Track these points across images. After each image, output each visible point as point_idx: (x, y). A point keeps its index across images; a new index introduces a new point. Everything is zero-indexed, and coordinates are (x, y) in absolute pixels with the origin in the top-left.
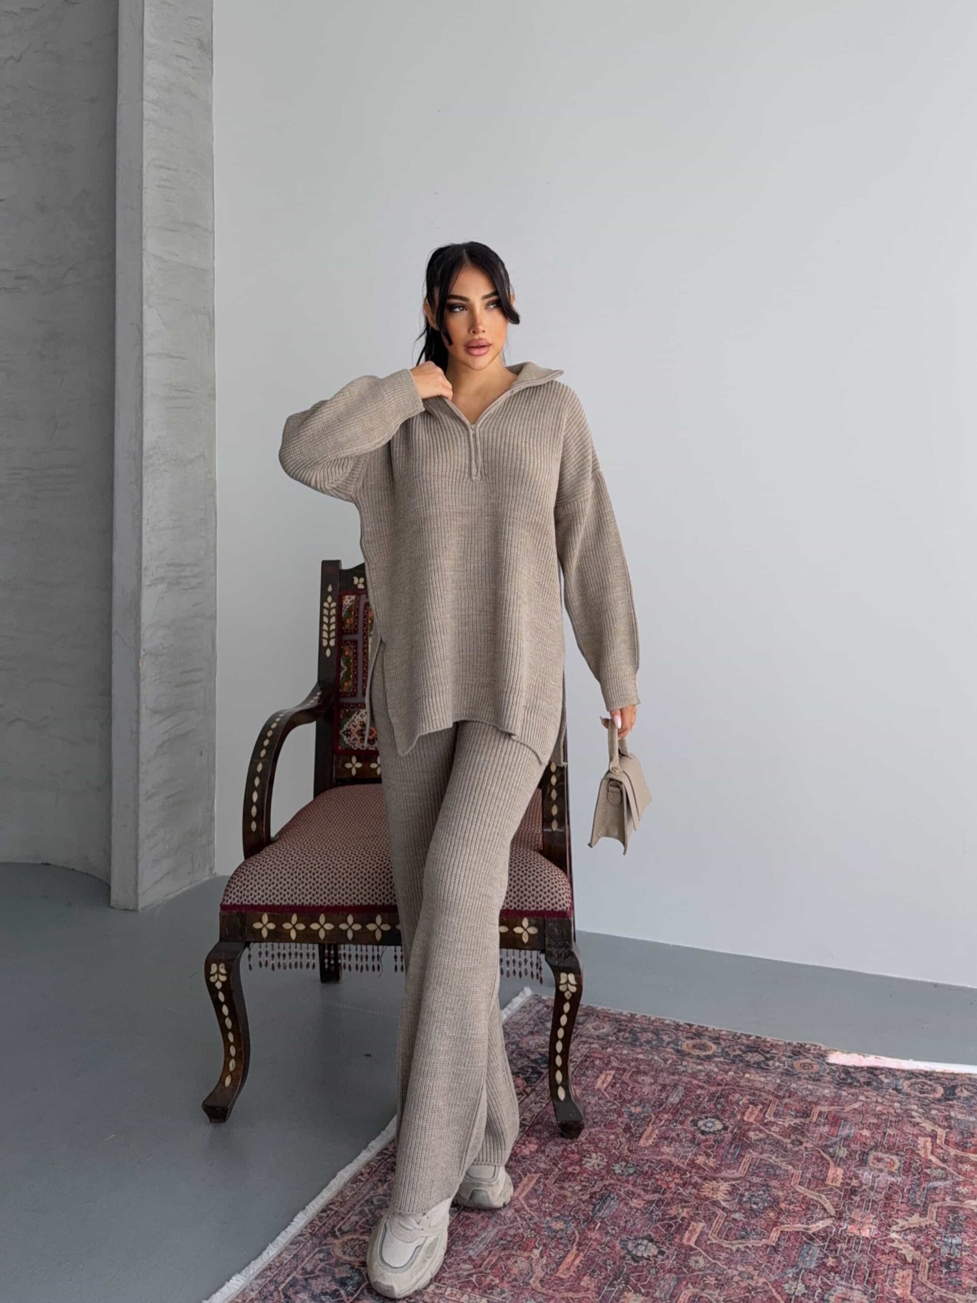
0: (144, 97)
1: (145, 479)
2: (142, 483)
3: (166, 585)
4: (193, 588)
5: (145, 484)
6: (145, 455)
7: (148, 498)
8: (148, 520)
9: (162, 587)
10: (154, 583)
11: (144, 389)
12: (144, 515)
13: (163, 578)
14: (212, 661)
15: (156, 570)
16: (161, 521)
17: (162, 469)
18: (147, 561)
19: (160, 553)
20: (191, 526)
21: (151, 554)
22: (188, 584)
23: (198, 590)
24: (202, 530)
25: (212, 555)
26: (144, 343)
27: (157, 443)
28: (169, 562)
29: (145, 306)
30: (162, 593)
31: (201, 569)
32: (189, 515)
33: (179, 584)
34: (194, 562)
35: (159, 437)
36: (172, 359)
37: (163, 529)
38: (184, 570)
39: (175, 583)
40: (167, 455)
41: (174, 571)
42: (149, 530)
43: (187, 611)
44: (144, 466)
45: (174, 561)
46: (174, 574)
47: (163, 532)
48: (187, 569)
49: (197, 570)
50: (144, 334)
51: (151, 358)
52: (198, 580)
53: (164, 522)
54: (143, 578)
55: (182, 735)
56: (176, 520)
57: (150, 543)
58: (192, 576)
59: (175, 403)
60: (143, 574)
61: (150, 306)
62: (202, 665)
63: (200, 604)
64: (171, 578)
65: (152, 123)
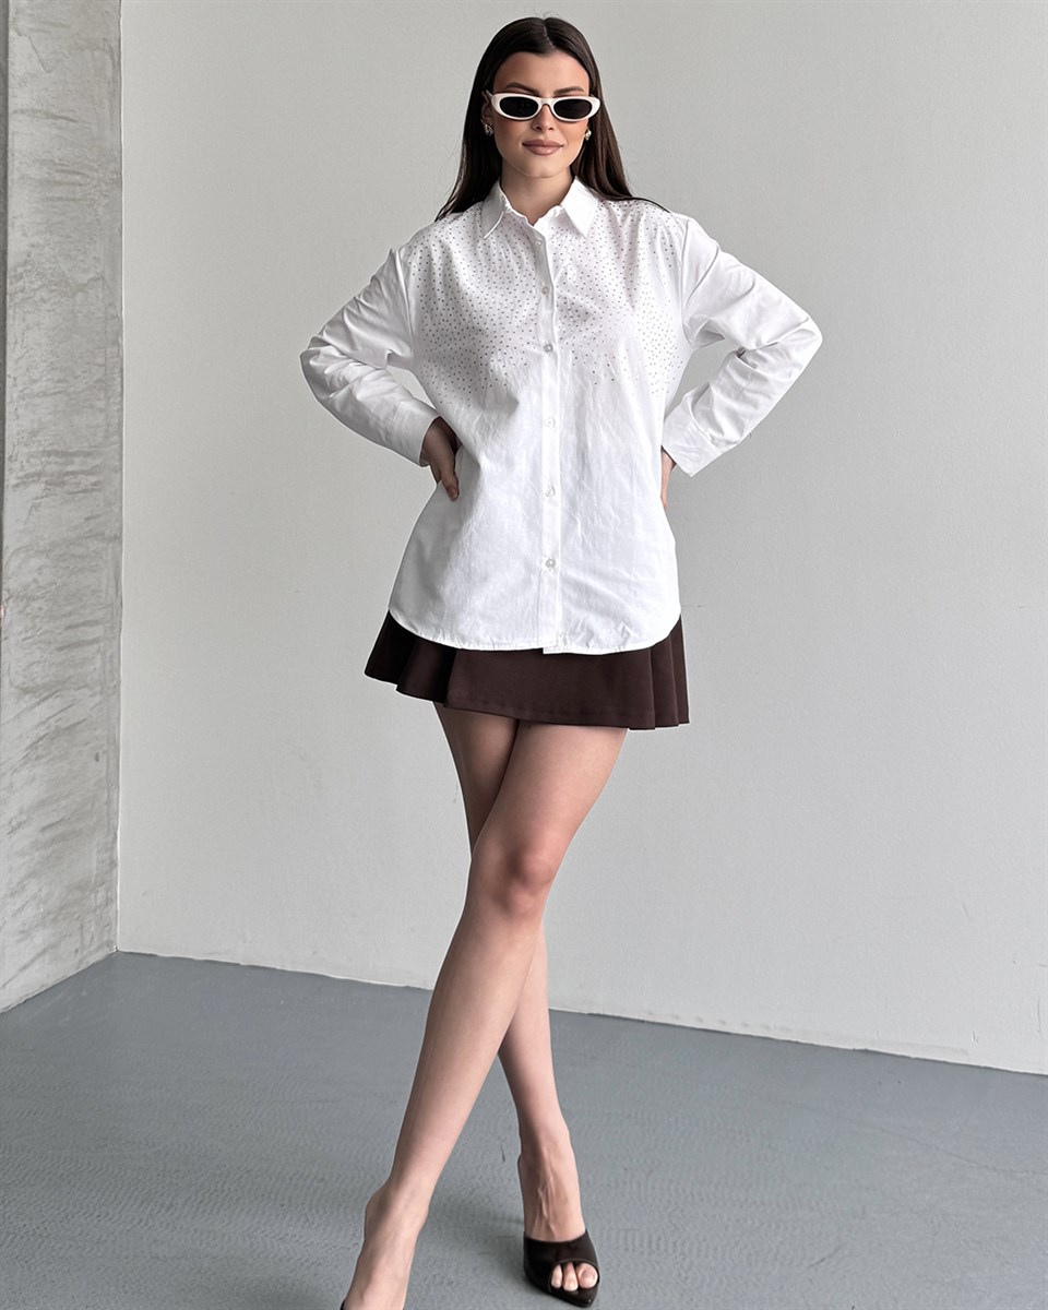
1: (10, 312)
3: (43, 486)
4: (84, 491)
5: (9, 322)
6: (10, 273)
7: (16, 343)
8: (15, 379)
9: (37, 489)
10: (26, 480)
11: (10, 165)
12: (10, 371)
13: (39, 475)
14: (115, 608)
15: (28, 461)
16: (35, 381)
17: (36, 299)
18: (14, 446)
19: (34, 433)
20: (84, 390)
21: (18, 434)
22: (78, 484)
23: (94, 494)
24: (99, 399)
25: (116, 438)
26: (10, 90)
27: (29, 256)
28: (48, 449)
29: (12, 33)
30: (37, 498)
31: (98, 461)
32: (79, 373)
33: (63, 483)
34: (86, 449)
35: (33, 246)
36: (54, 121)
37: (37, 395)
38: (73, 463)
39: (57, 482)
40: (44, 275)
41: (56, 463)
42: (15, 396)
43: (76, 528)
44: (8, 291)
45: (56, 447)
46: (55, 468)
47: (38, 400)
48: (77, 460)
49: (91, 462)
50: (10, 77)
51: (21, 117)
52: (93, 479)
53: (39, 384)
54: (7, 473)
55: (67, 729)
56: (59, 381)
57: (18, 417)
58: (83, 472)
59: (58, 192)
60: (6, 468)
61: (20, 35)
62: (100, 614)
63: (98, 516)
64: (52, 475)
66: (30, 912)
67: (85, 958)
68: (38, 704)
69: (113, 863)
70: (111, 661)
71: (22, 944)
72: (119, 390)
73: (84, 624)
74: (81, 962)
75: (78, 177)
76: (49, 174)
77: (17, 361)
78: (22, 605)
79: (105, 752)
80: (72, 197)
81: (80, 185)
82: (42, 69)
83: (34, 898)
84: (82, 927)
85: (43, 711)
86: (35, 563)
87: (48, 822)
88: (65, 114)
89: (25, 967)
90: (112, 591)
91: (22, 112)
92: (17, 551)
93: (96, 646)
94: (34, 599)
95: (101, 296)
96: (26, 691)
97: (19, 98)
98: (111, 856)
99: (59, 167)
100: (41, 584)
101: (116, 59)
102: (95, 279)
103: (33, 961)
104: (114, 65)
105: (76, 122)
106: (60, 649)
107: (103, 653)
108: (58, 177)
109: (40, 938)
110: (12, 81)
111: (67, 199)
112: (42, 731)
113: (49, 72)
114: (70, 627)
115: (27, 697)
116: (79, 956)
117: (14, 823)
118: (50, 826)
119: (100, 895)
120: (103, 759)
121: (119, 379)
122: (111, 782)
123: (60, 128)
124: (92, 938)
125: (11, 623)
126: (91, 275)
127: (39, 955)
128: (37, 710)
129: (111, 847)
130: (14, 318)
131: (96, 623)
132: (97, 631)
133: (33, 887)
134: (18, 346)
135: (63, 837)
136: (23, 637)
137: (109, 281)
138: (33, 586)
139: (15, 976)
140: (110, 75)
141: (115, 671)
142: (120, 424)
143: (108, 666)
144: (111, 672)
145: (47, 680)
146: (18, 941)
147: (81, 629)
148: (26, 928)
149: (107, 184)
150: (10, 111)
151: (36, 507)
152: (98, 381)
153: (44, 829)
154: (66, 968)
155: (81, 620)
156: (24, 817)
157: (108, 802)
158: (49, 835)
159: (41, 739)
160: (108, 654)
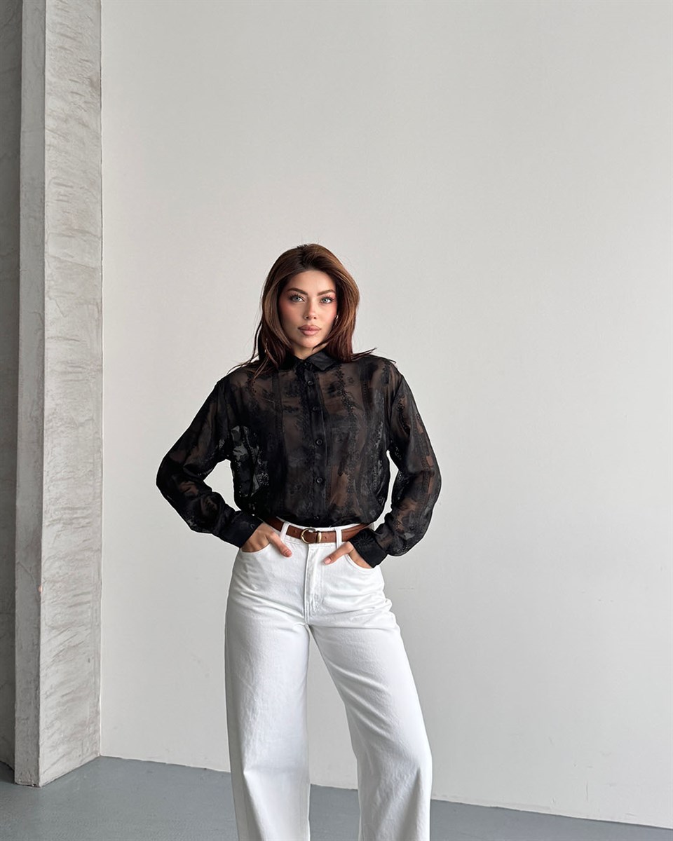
0: (46, 127)
1: (45, 439)
2: (43, 442)
3: (61, 525)
4: (83, 527)
5: (45, 444)
6: (46, 420)
7: (48, 454)
8: (48, 472)
9: (59, 526)
10: (52, 524)
11: (46, 365)
12: (45, 468)
13: (60, 520)
14: (98, 586)
15: (54, 513)
16: (57, 473)
17: (59, 431)
18: (47, 506)
19: (57, 499)
20: (82, 477)
21: (50, 499)
22: (79, 524)
23: (88, 528)
24: (90, 480)
25: (99, 500)
26: (46, 328)
27: (55, 410)
28: (65, 506)
29: (46, 299)
30: (59, 531)
31: (90, 512)
32: (80, 467)
33: (73, 523)
34: (84, 506)
35: (57, 405)
36: (67, 341)
37: (60, 480)
38: (76, 513)
39: (69, 523)
40: (63, 419)
41: (69, 513)
42: (48, 481)
43: (78, 546)
44: (45, 428)
45: (68, 505)
46: (69, 516)
47: (59, 482)
48: (79, 511)
49: (86, 512)
50: (46, 321)
51: (51, 340)
52: (87, 521)
53: (59, 474)
54: (44, 519)
55: (74, 646)
56: (70, 472)
57: (49, 491)
58: (82, 517)
59: (70, 377)
60: (44, 517)
61: (50, 299)
62: (90, 589)
63: (89, 539)
64: (66, 520)
65: (52, 148)
66: (56, 736)
67: (84, 759)
68: (60, 634)
69: (98, 713)
70: (96, 612)
71: (53, 752)
72: (100, 475)
73: (81, 594)
74: (82, 761)
75: (80, 369)
76: (66, 368)
77: (49, 464)
78: (51, 585)
79: (93, 658)
80: (76, 379)
81: (81, 373)
82: (62, 316)
83: (58, 730)
84: (82, 744)
85: (61, 638)
86: (57, 564)
87: (64, 693)
88: (73, 338)
89: (54, 764)
90: (96, 577)
91: (52, 338)
92: (49, 558)
93: (88, 605)
94: (58, 582)
95: (91, 428)
96: (53, 628)
97: (50, 331)
98: (96, 710)
99: (71, 365)
100: (61, 574)
101: (100, 308)
102: (88, 420)
103: (58, 760)
104: (98, 312)
105: (78, 341)
106: (71, 607)
107: (92, 608)
108: (70, 369)
109: (62, 749)
110: (47, 323)
111: (75, 381)
112: (61, 648)
113: (65, 317)
114: (75, 596)
115: (54, 631)
116: (81, 758)
117: (48, 693)
118: (66, 694)
119: (91, 729)
120: (92, 661)
121: (100, 470)
122: (96, 673)
123: (71, 345)
124: (88, 749)
125: (46, 594)
126: (86, 418)
127: (61, 758)
128: (59, 637)
129: (96, 705)
130: (47, 441)
131: (89, 593)
132: (89, 597)
133: (57, 724)
134: (50, 456)
135: (73, 700)
136: (52, 601)
137: (96, 420)
138: (57, 576)
139: (49, 768)
140: (96, 315)
141: (98, 617)
142: (101, 493)
143: (95, 615)
144: (96, 618)
145: (63, 622)
146: (50, 751)
147: (81, 596)
148: (54, 745)
149: (95, 372)
150: (46, 338)
151: (58, 536)
152: (90, 471)
153: (63, 696)
154: (75, 764)
155: (80, 592)
156: (53, 690)
157: (95, 683)
158: (66, 698)
159: (61, 651)
160: (95, 608)
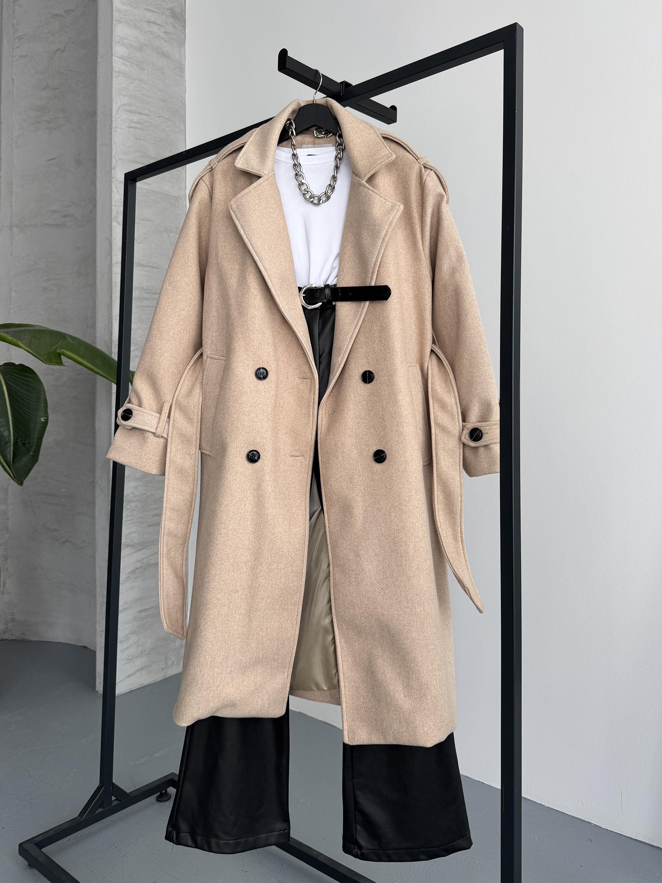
0: (114, 53)
65: (121, 75)
71: (128, 665)
83: (134, 643)
89: (130, 676)
103: (135, 673)
109: (139, 662)
112: (138, 565)
127: (139, 670)
133: (134, 638)
148: (129, 657)
156: (127, 606)
159: (138, 569)
